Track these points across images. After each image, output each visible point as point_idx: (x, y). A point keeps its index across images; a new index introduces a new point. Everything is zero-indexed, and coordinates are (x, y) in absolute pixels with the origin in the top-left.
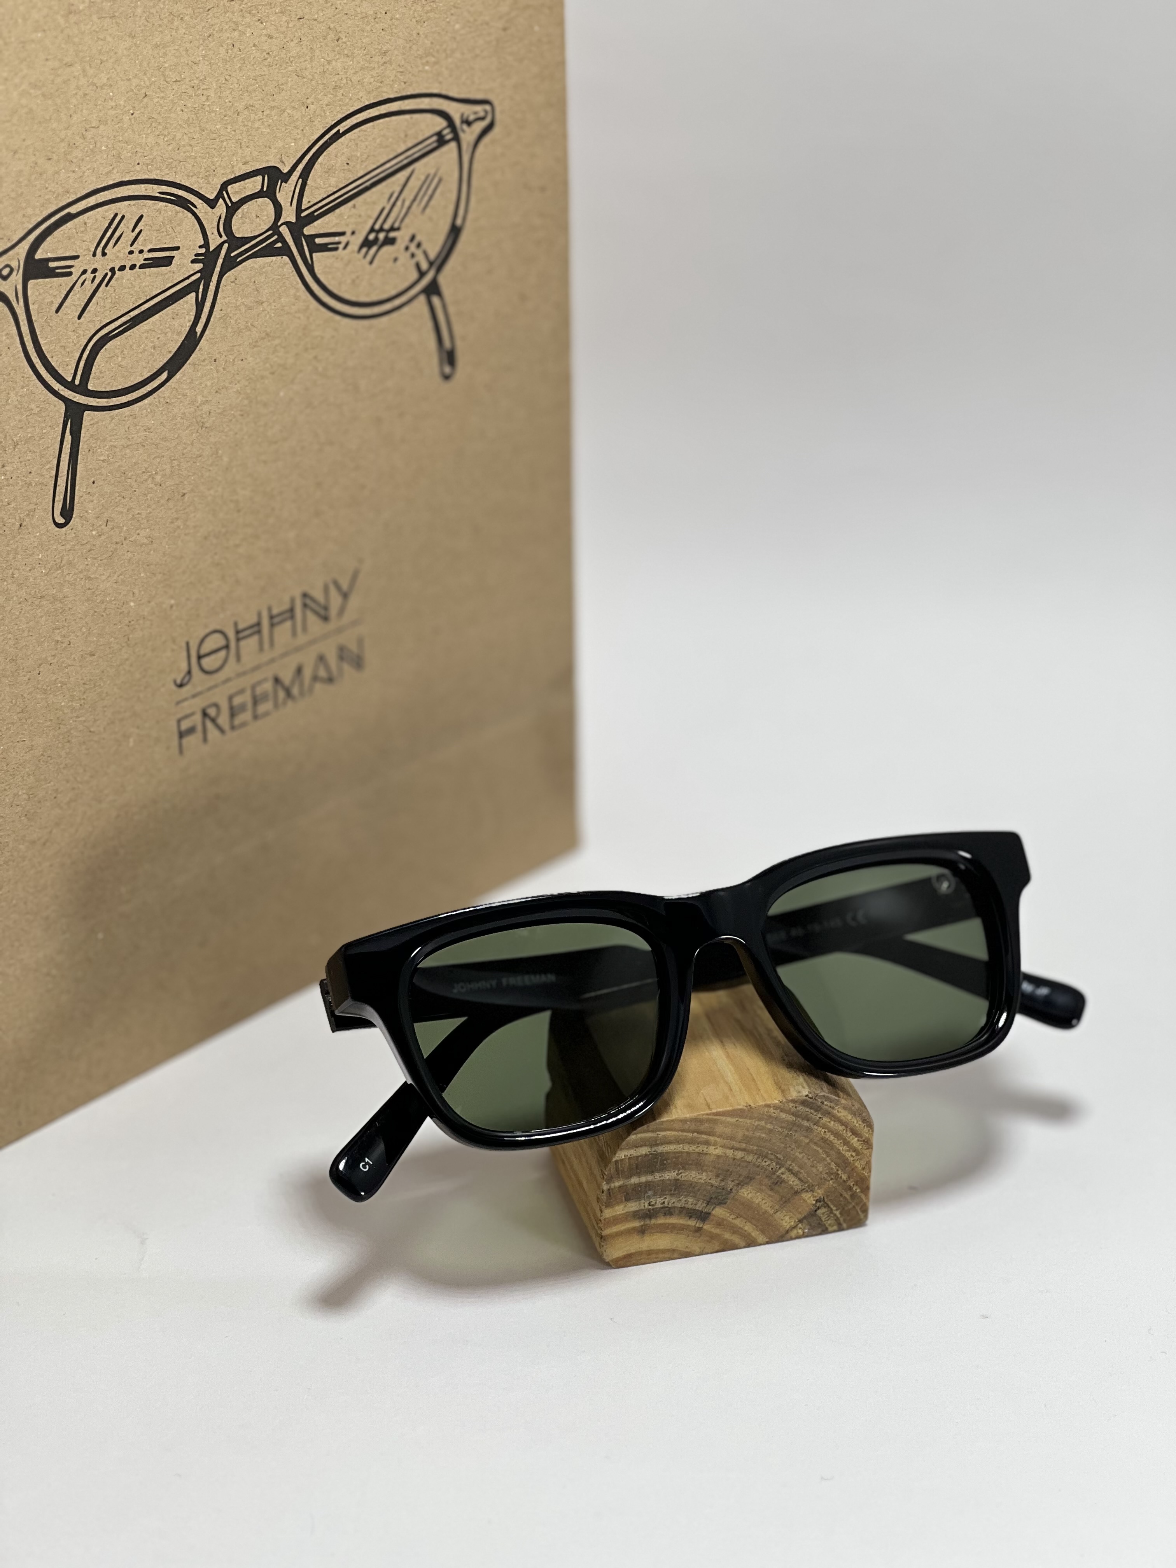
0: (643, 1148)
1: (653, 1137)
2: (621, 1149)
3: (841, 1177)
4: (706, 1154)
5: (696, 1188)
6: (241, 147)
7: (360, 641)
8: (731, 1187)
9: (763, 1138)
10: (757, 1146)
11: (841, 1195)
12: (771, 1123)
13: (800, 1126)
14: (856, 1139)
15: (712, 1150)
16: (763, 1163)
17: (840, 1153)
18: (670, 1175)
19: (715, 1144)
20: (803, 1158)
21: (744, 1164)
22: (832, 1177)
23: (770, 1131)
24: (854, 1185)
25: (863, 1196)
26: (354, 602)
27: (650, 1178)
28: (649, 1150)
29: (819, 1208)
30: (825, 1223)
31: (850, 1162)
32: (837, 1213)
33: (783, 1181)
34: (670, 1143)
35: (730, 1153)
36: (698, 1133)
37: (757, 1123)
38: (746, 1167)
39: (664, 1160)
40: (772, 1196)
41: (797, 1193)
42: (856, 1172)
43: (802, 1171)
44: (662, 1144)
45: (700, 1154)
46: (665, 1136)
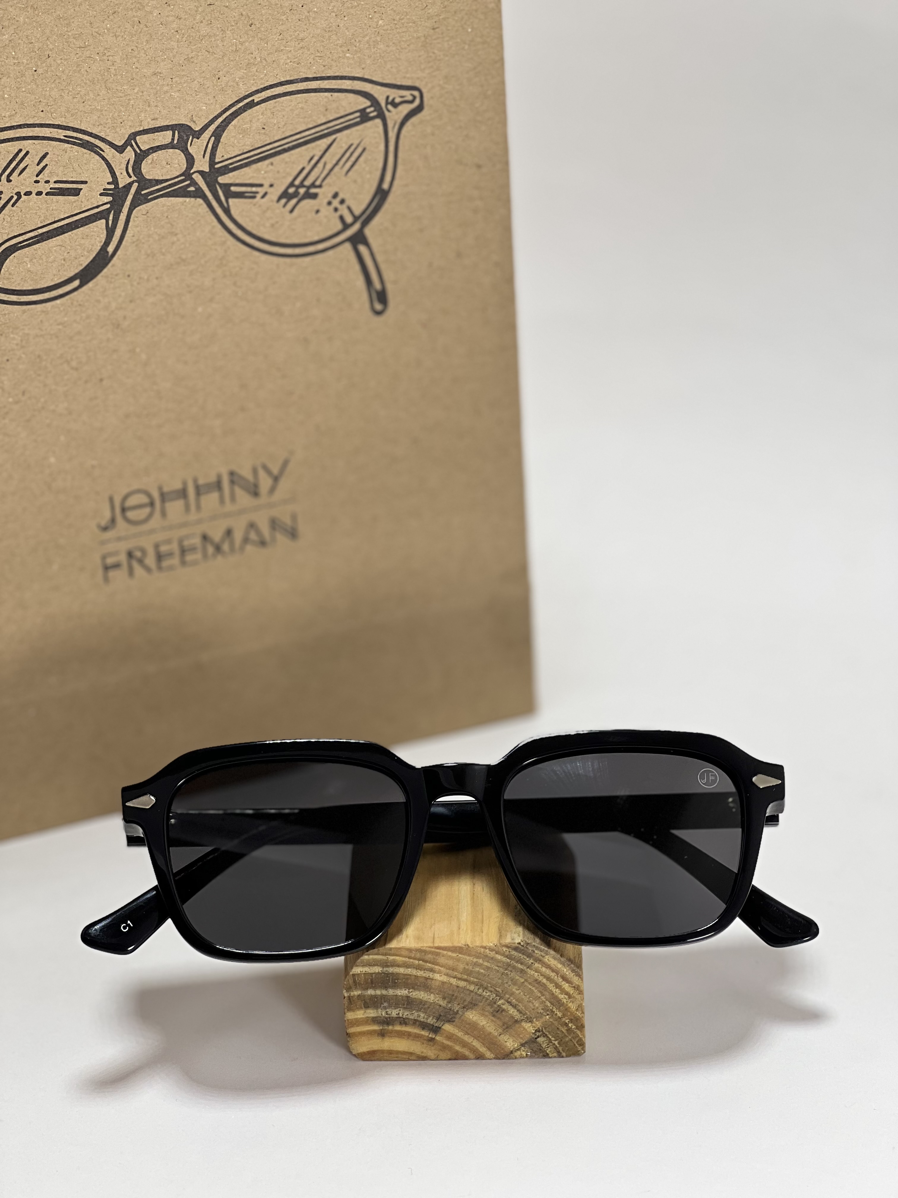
0: (376, 967)
1: (384, 959)
2: (357, 966)
3: (556, 1014)
4: (433, 979)
5: (426, 1006)
6: (149, 106)
7: (294, 517)
8: (457, 1009)
9: (482, 973)
10: (477, 979)
11: (558, 1028)
12: (488, 962)
13: (514, 967)
14: (567, 984)
15: (437, 976)
16: (484, 993)
17: (553, 994)
18: (402, 992)
19: (439, 972)
20: (520, 993)
21: (468, 992)
22: (548, 1013)
23: (488, 968)
24: (569, 1022)
25: (578, 1032)
26: (284, 485)
27: (384, 992)
28: (381, 969)
29: (538, 1037)
30: (546, 1049)
31: (564, 1002)
32: (556, 1043)
33: (503, 1010)
34: (399, 966)
35: (454, 981)
36: (423, 961)
37: (475, 960)
38: (470, 995)
39: (395, 979)
40: (495, 1022)
41: (516, 1021)
42: (569, 1011)
43: (520, 1004)
44: (392, 966)
45: (427, 979)
46: (394, 960)
